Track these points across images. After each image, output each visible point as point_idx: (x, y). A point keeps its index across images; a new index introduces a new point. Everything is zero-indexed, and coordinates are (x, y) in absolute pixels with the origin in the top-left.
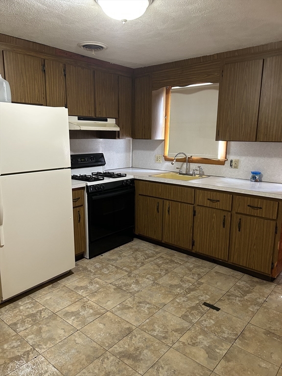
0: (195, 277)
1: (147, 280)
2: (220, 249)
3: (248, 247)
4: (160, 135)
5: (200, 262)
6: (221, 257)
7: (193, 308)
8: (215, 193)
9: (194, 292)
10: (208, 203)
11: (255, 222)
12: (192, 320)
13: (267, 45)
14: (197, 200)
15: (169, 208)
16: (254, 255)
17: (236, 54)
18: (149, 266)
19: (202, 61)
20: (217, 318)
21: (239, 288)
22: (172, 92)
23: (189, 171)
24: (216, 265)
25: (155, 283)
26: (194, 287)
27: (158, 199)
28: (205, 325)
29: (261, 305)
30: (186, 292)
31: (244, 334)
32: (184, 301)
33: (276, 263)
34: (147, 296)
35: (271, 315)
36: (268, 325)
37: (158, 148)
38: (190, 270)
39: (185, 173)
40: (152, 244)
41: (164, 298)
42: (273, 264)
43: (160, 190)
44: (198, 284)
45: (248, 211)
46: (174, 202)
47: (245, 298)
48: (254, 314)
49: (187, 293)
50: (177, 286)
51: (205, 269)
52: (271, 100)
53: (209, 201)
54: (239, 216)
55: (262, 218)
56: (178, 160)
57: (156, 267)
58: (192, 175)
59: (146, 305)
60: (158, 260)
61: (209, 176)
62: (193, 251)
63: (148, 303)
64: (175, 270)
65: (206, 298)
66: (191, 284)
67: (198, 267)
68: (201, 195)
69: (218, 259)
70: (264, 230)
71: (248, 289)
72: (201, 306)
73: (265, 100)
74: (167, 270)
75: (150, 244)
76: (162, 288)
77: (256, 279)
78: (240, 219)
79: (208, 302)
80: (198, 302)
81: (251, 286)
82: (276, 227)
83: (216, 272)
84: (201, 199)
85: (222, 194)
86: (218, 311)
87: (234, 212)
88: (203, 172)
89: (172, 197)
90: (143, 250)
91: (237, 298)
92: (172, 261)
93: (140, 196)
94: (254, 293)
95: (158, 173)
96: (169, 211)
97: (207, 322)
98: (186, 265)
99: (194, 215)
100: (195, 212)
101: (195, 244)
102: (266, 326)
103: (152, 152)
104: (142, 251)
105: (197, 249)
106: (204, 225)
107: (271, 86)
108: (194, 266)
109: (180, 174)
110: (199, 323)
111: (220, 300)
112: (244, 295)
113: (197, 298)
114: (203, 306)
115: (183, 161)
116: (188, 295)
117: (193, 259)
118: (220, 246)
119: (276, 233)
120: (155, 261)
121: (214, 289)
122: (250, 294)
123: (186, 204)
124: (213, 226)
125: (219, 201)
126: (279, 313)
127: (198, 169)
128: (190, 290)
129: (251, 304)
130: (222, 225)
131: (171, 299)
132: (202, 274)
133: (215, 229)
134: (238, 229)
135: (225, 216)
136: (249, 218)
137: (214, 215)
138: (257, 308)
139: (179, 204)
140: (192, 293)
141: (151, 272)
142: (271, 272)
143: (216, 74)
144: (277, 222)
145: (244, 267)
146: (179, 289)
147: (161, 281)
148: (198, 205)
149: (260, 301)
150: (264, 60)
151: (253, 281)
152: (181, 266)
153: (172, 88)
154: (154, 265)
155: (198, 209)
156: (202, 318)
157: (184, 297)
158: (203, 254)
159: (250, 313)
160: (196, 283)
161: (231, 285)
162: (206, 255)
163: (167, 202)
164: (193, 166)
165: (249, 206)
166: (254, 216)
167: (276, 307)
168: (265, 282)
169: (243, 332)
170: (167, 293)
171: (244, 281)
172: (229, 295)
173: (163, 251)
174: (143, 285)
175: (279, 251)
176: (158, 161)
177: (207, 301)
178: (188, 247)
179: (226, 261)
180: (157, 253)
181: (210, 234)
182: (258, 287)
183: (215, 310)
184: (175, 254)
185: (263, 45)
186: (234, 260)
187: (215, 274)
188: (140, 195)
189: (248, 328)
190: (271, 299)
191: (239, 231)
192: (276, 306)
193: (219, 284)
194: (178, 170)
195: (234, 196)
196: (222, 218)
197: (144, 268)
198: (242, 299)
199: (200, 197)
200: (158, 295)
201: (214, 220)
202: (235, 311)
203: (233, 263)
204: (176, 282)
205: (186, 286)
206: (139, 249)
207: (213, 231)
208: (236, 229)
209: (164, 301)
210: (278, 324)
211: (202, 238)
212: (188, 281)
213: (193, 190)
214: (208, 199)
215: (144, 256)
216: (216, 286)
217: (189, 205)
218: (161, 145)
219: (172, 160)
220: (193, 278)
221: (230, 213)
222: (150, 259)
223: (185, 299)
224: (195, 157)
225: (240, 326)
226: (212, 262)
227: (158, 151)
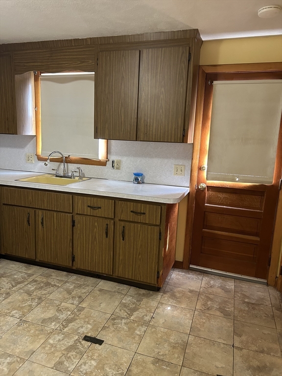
0: (75, 302)
1: (12, 319)
2: (104, 262)
3: (133, 257)
4: (30, 130)
5: (82, 279)
6: (105, 271)
7: (70, 348)
8: (95, 199)
9: (73, 324)
10: (88, 211)
11: (139, 228)
12: (68, 368)
13: (142, 35)
14: (76, 207)
15: (42, 219)
16: (139, 267)
17: (111, 41)
18: (16, 297)
19: (73, 45)
20: (100, 355)
21: (125, 306)
22: (41, 80)
23: (68, 173)
24: (100, 280)
25: (22, 321)
26: (72, 316)
27: (28, 210)
28: (84, 372)
29: (147, 324)
30: (63, 325)
31: (130, 371)
32: (59, 340)
33: (162, 271)
34: (8, 344)
35: (159, 335)
36: (156, 350)
37: (28, 146)
38: (69, 292)
39: (62, 175)
40: (24, 264)
41: (33, 342)
42: (158, 272)
43: (30, 198)
44: (79, 310)
45: (131, 217)
46: (49, 212)
47: (132, 318)
48: (141, 337)
49: (65, 327)
50: (51, 320)
51: (87, 288)
52: (149, 96)
53: (89, 208)
54: (123, 224)
55: (145, 224)
56: (52, 160)
57: (26, 297)
58: (70, 178)
59: (6, 359)
60: (29, 286)
61: (90, 178)
62: (74, 268)
63: (10, 356)
64: (51, 297)
65: (87, 329)
66: (69, 313)
67: (80, 286)
68: (80, 201)
69: (102, 273)
70: (148, 237)
71: (134, 306)
72: (80, 342)
73: (143, 95)
74: (40, 298)
75: (22, 264)
76: (31, 327)
77: (143, 291)
78: (124, 227)
79: (89, 335)
80: (77, 337)
81: (138, 301)
82: (160, 233)
83: (100, 290)
84: (80, 206)
85: (104, 200)
86: (101, 344)
87: (117, 219)
88: (83, 174)
89: (46, 205)
90: (12, 275)
91: (124, 321)
92: (48, 284)
93: (4, 206)
94: (140, 310)
95: (30, 175)
96: (42, 223)
97: (87, 365)
98: (65, 287)
99: (73, 225)
100: (73, 222)
101: (76, 259)
102: (155, 352)
103: (21, 150)
104: (8, 277)
105: (78, 265)
106: (85, 237)
107: (148, 81)
108: (75, 287)
109: (57, 176)
110: (76, 369)
111: (104, 328)
112: (130, 315)
113: (75, 331)
114: (83, 342)
115: (60, 160)
116: (66, 330)
117: (74, 277)
118: (104, 258)
119: (160, 239)
120: (26, 288)
121: (97, 314)
122: (137, 312)
123: (64, 214)
124: (95, 237)
125: (100, 208)
126: (166, 330)
127: (78, 170)
128: (69, 321)
129: (138, 326)
130: (104, 235)
131: (42, 341)
132: (84, 296)
133: (97, 240)
134: (122, 238)
135: (107, 225)
136: (132, 225)
137: (96, 224)
138: (144, 329)
139: (55, 214)
140: (71, 325)
141: (18, 305)
142: (157, 282)
143: (91, 61)
144: (161, 228)
145: (130, 279)
146: (53, 324)
147: (30, 317)
148: (77, 214)
149: (147, 318)
150: (140, 51)
151: (140, 294)
152: (59, 290)
153: (42, 74)
154: (23, 294)
155: (77, 218)
156: (82, 361)
157: (60, 335)
158: (86, 270)
159: (137, 338)
160: (76, 310)
161: (117, 303)
162: (88, 270)
163: (40, 212)
164: (72, 167)
165: (132, 212)
166: (138, 223)
167: (163, 323)
168: (151, 292)
169: (130, 368)
170: (37, 332)
171: (131, 296)
172: (114, 318)
173: (37, 272)
174: (4, 328)
175: (164, 258)
176: (30, 161)
177: (88, 333)
178: (68, 263)
179: (111, 275)
180: (30, 275)
181: (91, 247)
182: (145, 300)
183: (97, 345)
184: (53, 274)
185: (138, 35)
186: (119, 273)
187: (98, 292)
188: (4, 204)
189: (135, 360)
190: (158, 314)
191: (123, 240)
192: (164, 321)
193: (103, 305)
194: (54, 172)
195: (116, 201)
196: (105, 226)
197: (9, 301)
198: (129, 320)
199: (79, 205)
200: (24, 339)
201: (95, 229)
202: (120, 340)
203: (119, 277)
204: (51, 313)
205: (63, 316)
206: (5, 273)
207: (95, 242)
208: (120, 239)
209: (32, 347)
210: (166, 345)
211: (83, 251)
212: (67, 309)
213: (71, 196)
214: (89, 206)
215: (11, 284)
216: (99, 309)
217: (66, 214)
218: (32, 142)
219: (46, 160)
220: (73, 304)
221: (112, 221)
222: (19, 286)
223: (61, 337)
224: (74, 156)
225: (125, 359)
226: (96, 278)
227: (28, 149)
